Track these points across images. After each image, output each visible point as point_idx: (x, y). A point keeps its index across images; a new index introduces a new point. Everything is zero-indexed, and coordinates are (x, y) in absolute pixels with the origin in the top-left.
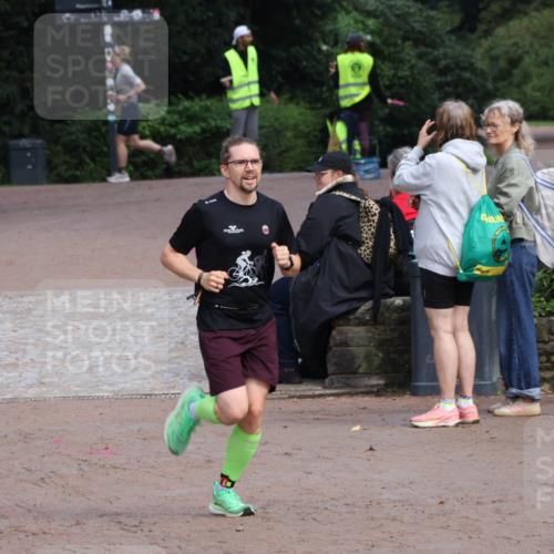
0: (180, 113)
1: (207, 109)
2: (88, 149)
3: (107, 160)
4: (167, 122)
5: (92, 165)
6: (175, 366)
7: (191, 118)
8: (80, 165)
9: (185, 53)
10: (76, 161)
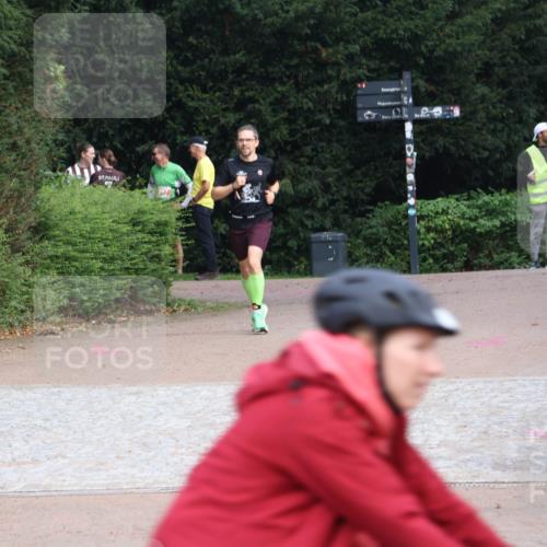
1: (507, 204)
3: (407, 252)
4: (467, 216)
5: (393, 258)
6: (479, 455)
7: (491, 213)
8: (381, 257)
9: (485, 149)
10: (376, 254)
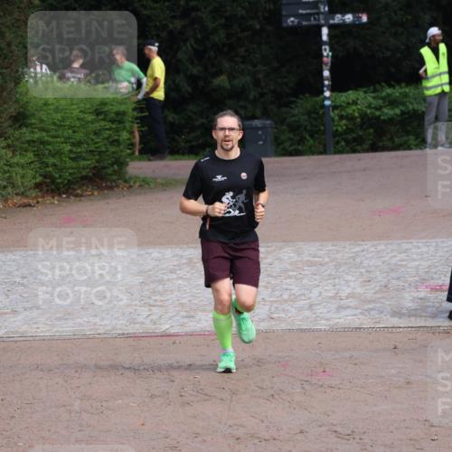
0: (383, 99)
1: (406, 95)
2: (308, 128)
3: (323, 137)
4: (373, 106)
5: (312, 141)
6: (379, 305)
7: (393, 103)
8: (302, 141)
9: (388, 49)
10: (298, 138)
